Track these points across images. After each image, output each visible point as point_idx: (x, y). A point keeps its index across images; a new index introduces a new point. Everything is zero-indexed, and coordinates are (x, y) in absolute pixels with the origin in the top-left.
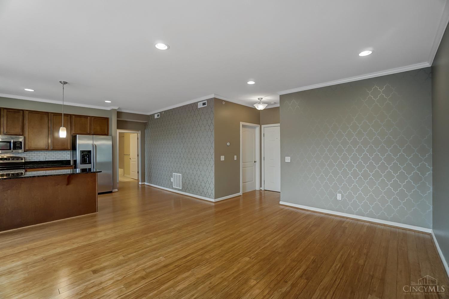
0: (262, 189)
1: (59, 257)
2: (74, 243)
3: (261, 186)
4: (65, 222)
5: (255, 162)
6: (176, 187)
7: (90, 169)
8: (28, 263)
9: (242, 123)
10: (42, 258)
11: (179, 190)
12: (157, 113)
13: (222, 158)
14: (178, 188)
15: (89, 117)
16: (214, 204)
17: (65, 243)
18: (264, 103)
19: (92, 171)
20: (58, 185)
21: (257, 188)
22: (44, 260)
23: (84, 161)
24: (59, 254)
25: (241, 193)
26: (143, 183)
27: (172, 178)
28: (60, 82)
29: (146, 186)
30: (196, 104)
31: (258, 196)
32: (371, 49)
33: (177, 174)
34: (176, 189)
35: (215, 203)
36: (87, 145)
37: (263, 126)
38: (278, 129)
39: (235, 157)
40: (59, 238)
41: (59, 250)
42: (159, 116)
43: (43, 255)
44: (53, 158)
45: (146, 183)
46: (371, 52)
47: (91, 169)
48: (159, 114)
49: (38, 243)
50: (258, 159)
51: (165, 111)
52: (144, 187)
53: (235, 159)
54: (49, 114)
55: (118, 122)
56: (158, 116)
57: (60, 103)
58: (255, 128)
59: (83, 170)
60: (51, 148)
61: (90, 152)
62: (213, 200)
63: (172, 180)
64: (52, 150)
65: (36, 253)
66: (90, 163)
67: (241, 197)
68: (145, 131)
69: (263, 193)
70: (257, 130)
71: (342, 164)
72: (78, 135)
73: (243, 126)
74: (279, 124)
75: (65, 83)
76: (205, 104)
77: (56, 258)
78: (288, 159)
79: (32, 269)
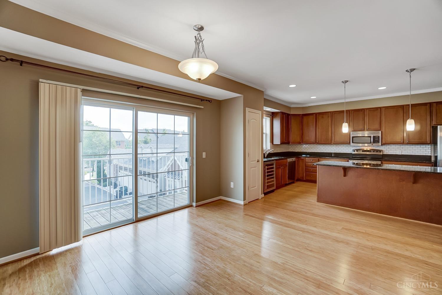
1: (385, 254)
2: (407, 250)
4: (409, 223)
8: (360, 243)
10: (372, 247)
17: (398, 244)
20: (403, 181)
22: (372, 249)
24: (388, 252)
28: (406, 71)
40: (394, 236)
41: (389, 248)
43: (373, 245)
44: (410, 152)
49: (375, 232)
54: (404, 107)
57: (408, 93)
60: (406, 141)
64: (408, 144)
65: (369, 239)
72: (439, 126)
77: (383, 254)
79: (360, 251)
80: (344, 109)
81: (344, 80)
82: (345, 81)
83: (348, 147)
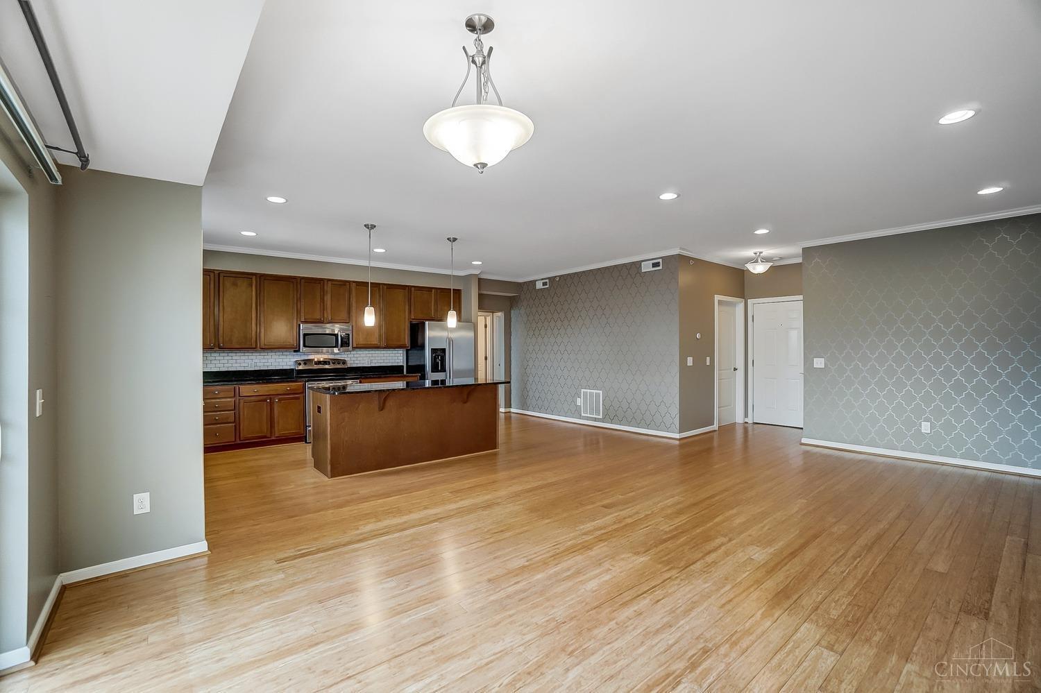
0: (749, 420)
3: (746, 415)
5: (735, 369)
6: (592, 416)
7: (443, 382)
9: (717, 298)
11: (595, 420)
12: (542, 279)
13: (690, 361)
14: (594, 416)
15: (433, 290)
16: (677, 442)
18: (766, 260)
19: (447, 384)
21: (739, 418)
23: (435, 369)
25: (715, 427)
26: (508, 410)
27: (578, 399)
28: (448, 239)
29: (512, 415)
30: (637, 265)
31: (739, 433)
32: (976, 105)
33: (592, 391)
34: (588, 418)
35: (680, 439)
36: (441, 338)
37: (750, 302)
38: (800, 306)
39: (708, 359)
42: (546, 285)
44: (381, 361)
45: (513, 410)
46: (971, 113)
47: (445, 380)
48: (547, 281)
50: (740, 364)
51: (560, 277)
52: (510, 417)
53: (708, 364)
55: (481, 296)
56: (544, 284)
58: (733, 305)
59: (435, 382)
60: (383, 344)
61: (444, 350)
62: (677, 436)
63: (579, 402)
64: (385, 348)
66: (443, 370)
67: (715, 433)
68: (512, 311)
69: (750, 429)
70: (740, 307)
71: (932, 370)
72: (427, 323)
73: (720, 302)
74: (801, 297)
75: (455, 240)
76: (659, 266)
78: (819, 363)
80: (370, 279)
81: (370, 223)
82: (372, 225)
83: (284, 357)
